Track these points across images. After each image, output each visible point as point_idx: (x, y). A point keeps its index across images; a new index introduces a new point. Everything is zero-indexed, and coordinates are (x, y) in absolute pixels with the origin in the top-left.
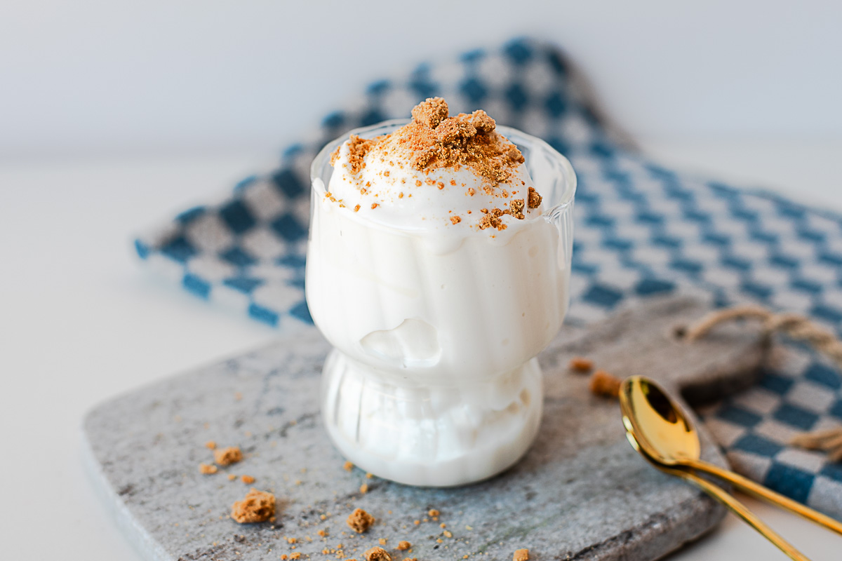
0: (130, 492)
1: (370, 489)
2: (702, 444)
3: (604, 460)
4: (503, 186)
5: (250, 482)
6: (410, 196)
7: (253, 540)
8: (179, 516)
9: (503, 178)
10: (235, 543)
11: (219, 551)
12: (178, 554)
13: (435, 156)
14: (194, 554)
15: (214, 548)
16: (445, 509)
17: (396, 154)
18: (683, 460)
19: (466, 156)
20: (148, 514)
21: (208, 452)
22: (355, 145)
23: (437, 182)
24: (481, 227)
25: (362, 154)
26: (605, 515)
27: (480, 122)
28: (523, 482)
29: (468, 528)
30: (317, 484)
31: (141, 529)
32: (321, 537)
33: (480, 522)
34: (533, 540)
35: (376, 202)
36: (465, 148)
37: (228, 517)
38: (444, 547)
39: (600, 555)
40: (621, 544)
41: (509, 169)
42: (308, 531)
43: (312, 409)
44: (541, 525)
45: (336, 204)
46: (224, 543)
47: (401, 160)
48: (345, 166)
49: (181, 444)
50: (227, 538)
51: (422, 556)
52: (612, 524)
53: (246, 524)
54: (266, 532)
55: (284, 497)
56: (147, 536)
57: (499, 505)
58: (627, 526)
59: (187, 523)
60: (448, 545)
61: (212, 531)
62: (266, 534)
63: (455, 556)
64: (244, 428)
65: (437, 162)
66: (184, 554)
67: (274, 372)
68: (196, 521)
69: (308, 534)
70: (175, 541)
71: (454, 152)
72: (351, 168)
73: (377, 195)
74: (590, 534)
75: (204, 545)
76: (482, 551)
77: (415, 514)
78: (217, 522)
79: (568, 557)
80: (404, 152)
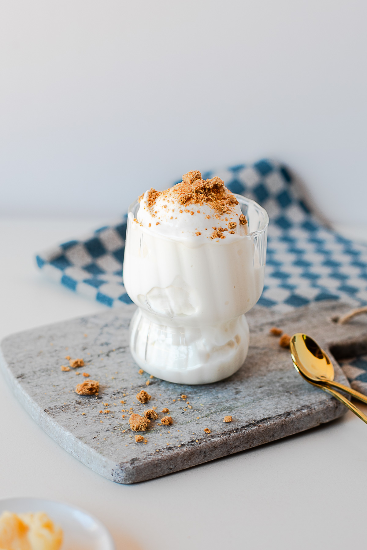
0: (22, 377)
1: (151, 384)
2: (336, 373)
3: (281, 378)
4: (225, 215)
5: (87, 376)
6: (176, 218)
7: (85, 403)
8: (47, 390)
9: (225, 210)
10: (76, 404)
11: (67, 407)
12: (45, 407)
13: (190, 197)
14: (53, 408)
15: (64, 406)
16: (190, 395)
17: (171, 197)
18: (323, 380)
19: (206, 198)
20: (31, 388)
21: (66, 361)
22: (152, 193)
23: (190, 211)
24: (212, 238)
25: (154, 198)
26: (277, 404)
27: (215, 182)
28: (234, 386)
29: (201, 405)
30: (123, 380)
31: (26, 395)
32: (122, 404)
33: (208, 403)
34: (236, 413)
35: (159, 222)
36: (207, 194)
37: (73, 392)
38: (187, 413)
39: (271, 423)
40: (283, 418)
41: (230, 207)
42: (115, 401)
43: (124, 344)
44: (242, 406)
45: (138, 225)
46: (70, 403)
47: (173, 199)
48: (145, 202)
49: (52, 356)
50: (72, 402)
51: (174, 416)
52: (280, 408)
53: (83, 395)
54: (93, 400)
55: (105, 385)
56: (29, 398)
57: (220, 395)
58: (288, 410)
59: (51, 393)
60: (189, 412)
61: (64, 398)
62: (92, 401)
63: (192, 417)
64: (86, 351)
65: (191, 201)
66: (48, 407)
67: (106, 325)
68: (55, 393)
69: (115, 402)
70: (44, 401)
71: (200, 196)
72: (148, 204)
73: (159, 218)
74: (267, 412)
75: (59, 404)
76: (207, 416)
77: (174, 397)
78: (67, 394)
79: (253, 422)
80: (175, 196)
